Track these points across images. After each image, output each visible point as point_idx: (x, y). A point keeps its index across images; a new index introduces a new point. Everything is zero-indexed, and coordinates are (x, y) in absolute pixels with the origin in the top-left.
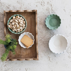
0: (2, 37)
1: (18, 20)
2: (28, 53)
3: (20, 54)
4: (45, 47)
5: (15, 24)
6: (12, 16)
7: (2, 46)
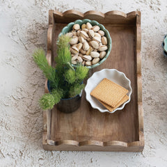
0: (37, 86)
1: (88, 33)
2: (110, 132)
3: (86, 133)
4: (162, 119)
5: (79, 42)
6: (73, 23)
7: (33, 112)
